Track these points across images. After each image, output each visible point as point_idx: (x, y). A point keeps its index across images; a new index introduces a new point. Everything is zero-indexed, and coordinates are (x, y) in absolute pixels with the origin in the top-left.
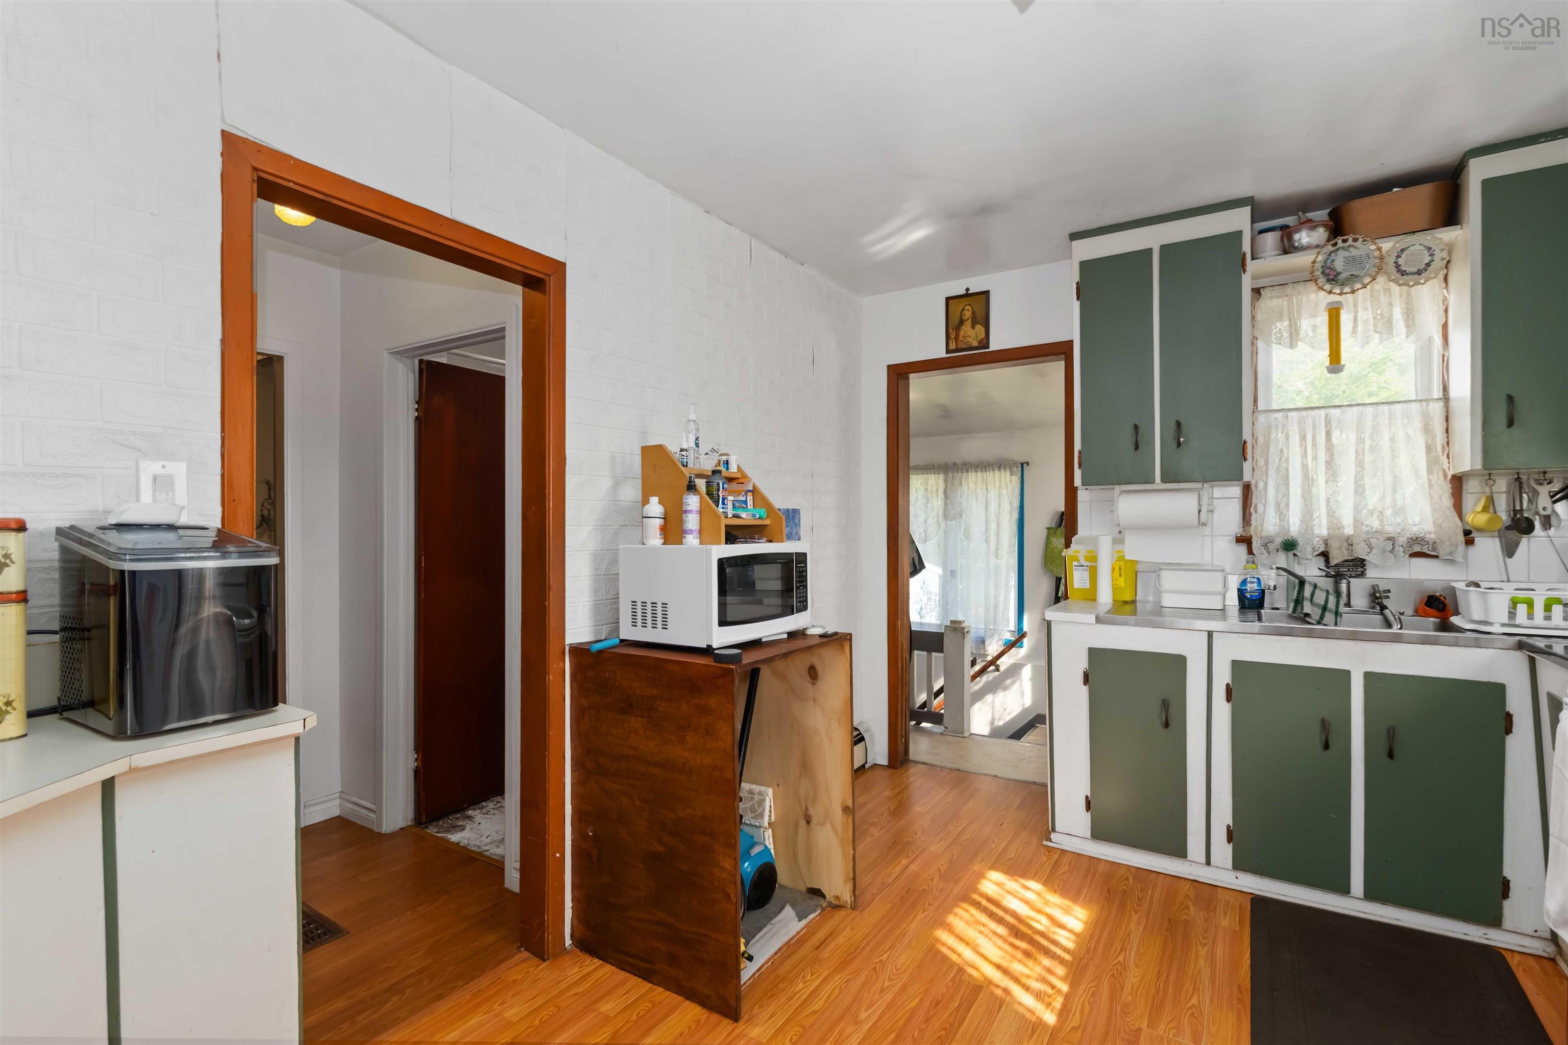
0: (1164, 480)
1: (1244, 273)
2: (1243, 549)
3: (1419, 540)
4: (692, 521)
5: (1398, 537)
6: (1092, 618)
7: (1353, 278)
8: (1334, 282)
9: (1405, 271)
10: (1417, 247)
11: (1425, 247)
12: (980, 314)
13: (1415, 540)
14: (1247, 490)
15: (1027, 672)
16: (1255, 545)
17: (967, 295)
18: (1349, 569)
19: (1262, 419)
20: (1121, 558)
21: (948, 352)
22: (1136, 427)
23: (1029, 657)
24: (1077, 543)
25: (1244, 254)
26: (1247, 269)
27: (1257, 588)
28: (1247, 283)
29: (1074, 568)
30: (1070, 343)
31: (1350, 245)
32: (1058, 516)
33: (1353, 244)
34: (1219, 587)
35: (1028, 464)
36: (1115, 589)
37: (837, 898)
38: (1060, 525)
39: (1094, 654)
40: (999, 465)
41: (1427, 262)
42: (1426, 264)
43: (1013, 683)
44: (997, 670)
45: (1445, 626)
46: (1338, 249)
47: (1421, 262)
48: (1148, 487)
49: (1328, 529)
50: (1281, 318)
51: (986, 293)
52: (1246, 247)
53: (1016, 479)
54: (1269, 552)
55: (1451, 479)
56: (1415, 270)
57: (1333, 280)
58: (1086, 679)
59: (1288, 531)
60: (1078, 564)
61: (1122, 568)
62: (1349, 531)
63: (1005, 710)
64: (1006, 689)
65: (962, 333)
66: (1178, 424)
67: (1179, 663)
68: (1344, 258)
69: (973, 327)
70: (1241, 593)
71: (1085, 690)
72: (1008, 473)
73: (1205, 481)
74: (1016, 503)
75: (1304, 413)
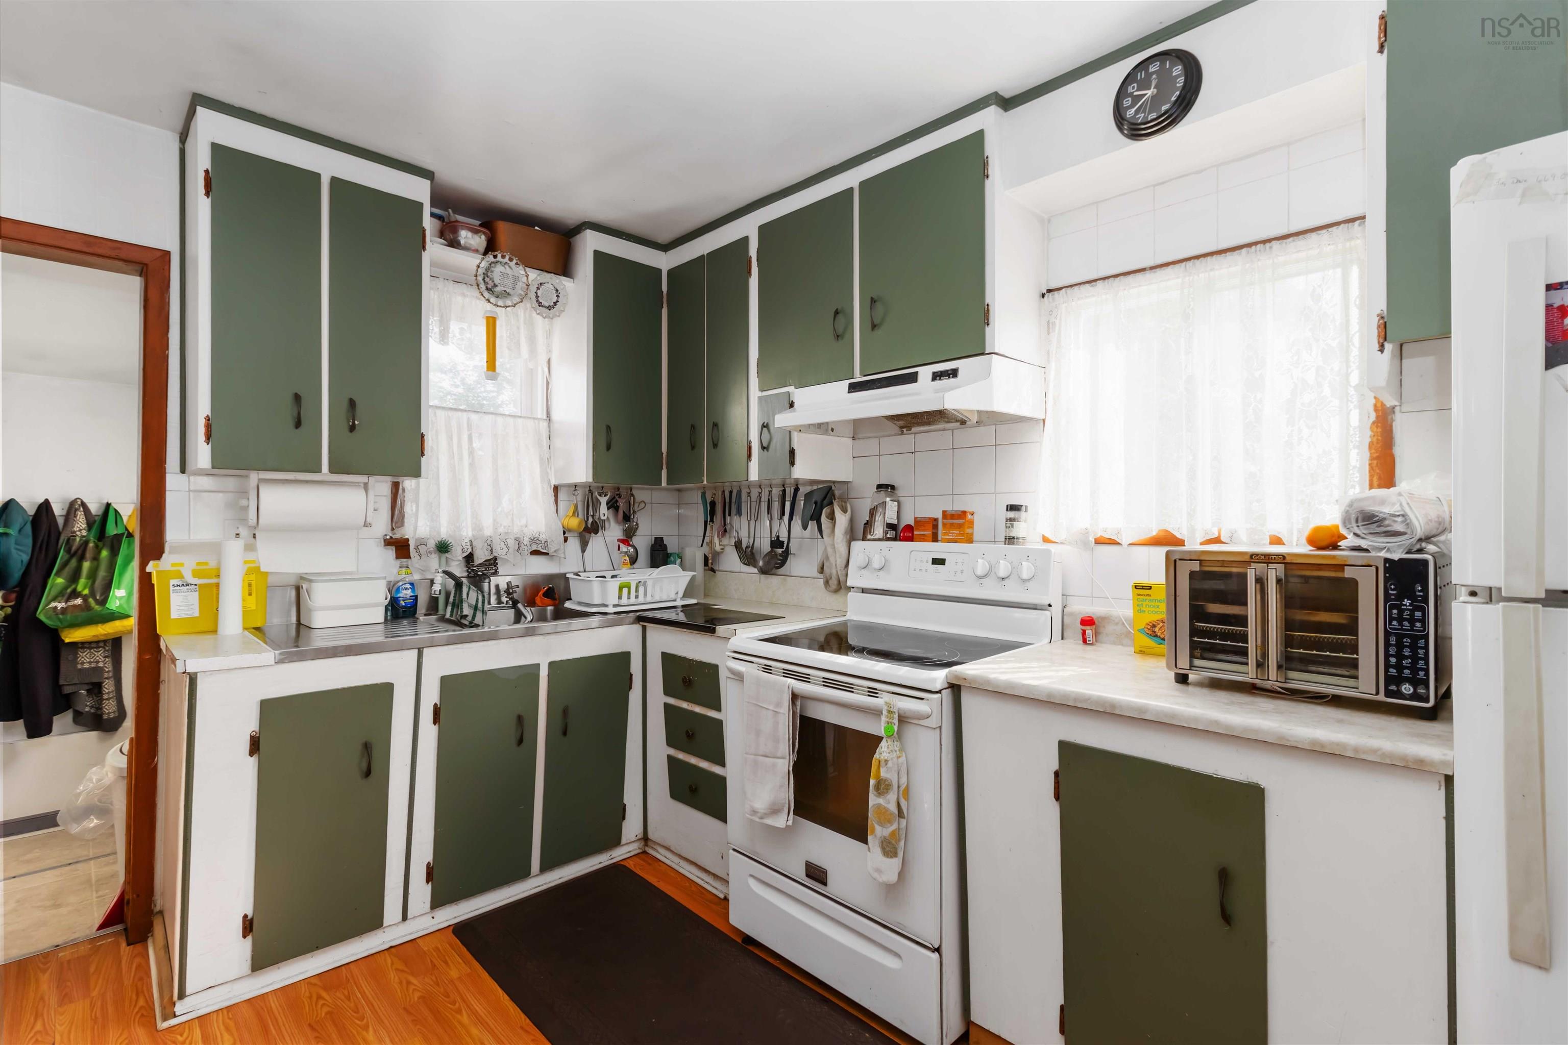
0: (333, 469)
1: (424, 251)
2: (395, 553)
3: (535, 540)
5: (524, 537)
7: (506, 294)
8: (491, 292)
9: (541, 303)
10: (549, 285)
11: (555, 287)
13: (533, 540)
14: (396, 488)
18: (486, 569)
20: (257, 570)
22: (297, 397)
24: (170, 556)
25: (424, 231)
26: (427, 247)
27: (412, 594)
28: (426, 264)
29: (172, 588)
31: (506, 263)
33: (509, 262)
41: (555, 301)
42: (554, 303)
45: (561, 614)
46: (497, 262)
47: (551, 299)
48: (312, 476)
49: (473, 530)
52: (426, 225)
54: (420, 556)
55: (554, 488)
56: (547, 305)
57: (491, 290)
59: (439, 533)
60: (180, 583)
61: (253, 583)
62: (488, 532)
66: (350, 402)
67: (382, 691)
68: (501, 272)
70: (396, 601)
75: (451, 413)
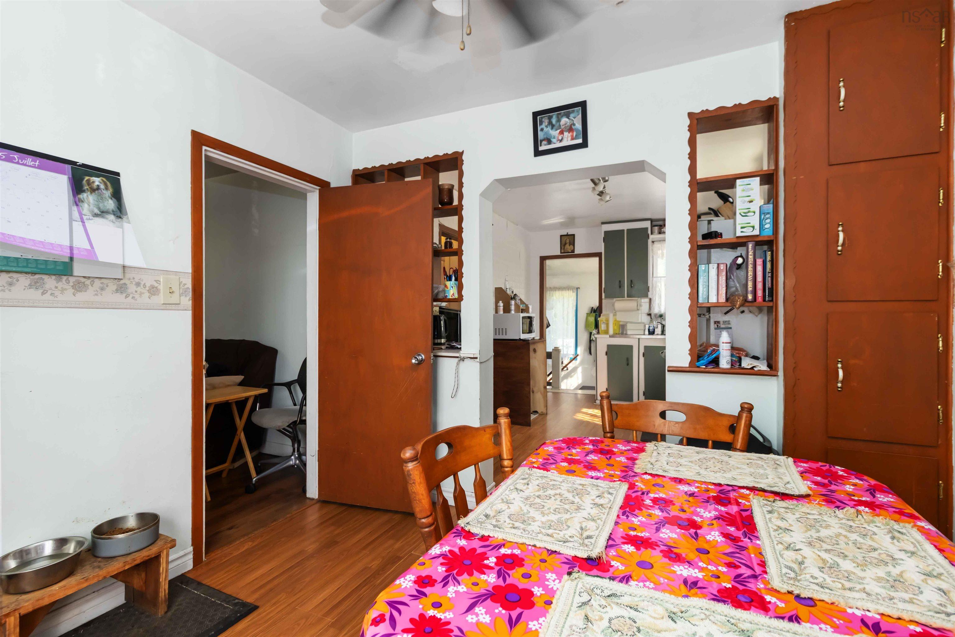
0: (628, 297)
1: (649, 239)
2: (649, 317)
4: (513, 307)
6: (608, 336)
12: (572, 241)
14: (650, 299)
15: (580, 370)
16: (652, 316)
17: (567, 235)
19: (655, 279)
20: (616, 320)
21: (561, 253)
22: (620, 281)
23: (582, 363)
24: (603, 316)
26: (650, 237)
28: (650, 241)
29: (602, 322)
30: (601, 253)
32: (591, 309)
34: (643, 328)
35: (579, 288)
36: (614, 330)
37: (542, 412)
38: (591, 312)
39: (609, 346)
40: (568, 288)
43: (575, 374)
44: (567, 369)
48: (623, 299)
50: (659, 249)
51: (574, 235)
52: (649, 232)
53: (575, 294)
54: (655, 318)
58: (607, 354)
59: (661, 312)
61: (616, 323)
63: (571, 385)
64: (571, 377)
65: (566, 247)
66: (631, 281)
67: (630, 347)
69: (569, 246)
70: (649, 330)
71: (606, 357)
72: (572, 291)
73: (638, 297)
74: (575, 304)
